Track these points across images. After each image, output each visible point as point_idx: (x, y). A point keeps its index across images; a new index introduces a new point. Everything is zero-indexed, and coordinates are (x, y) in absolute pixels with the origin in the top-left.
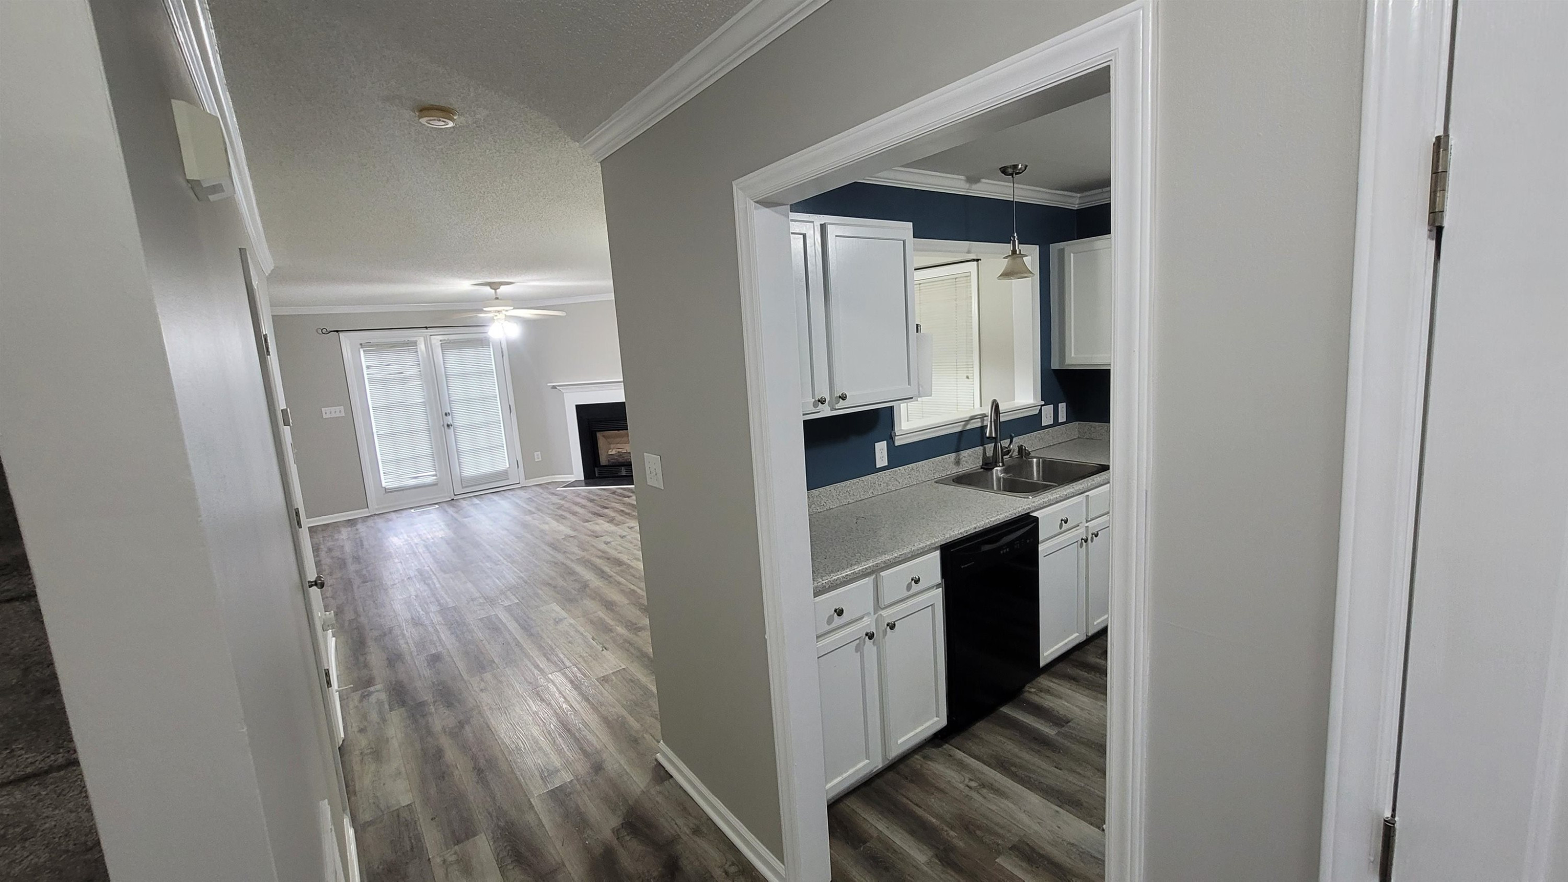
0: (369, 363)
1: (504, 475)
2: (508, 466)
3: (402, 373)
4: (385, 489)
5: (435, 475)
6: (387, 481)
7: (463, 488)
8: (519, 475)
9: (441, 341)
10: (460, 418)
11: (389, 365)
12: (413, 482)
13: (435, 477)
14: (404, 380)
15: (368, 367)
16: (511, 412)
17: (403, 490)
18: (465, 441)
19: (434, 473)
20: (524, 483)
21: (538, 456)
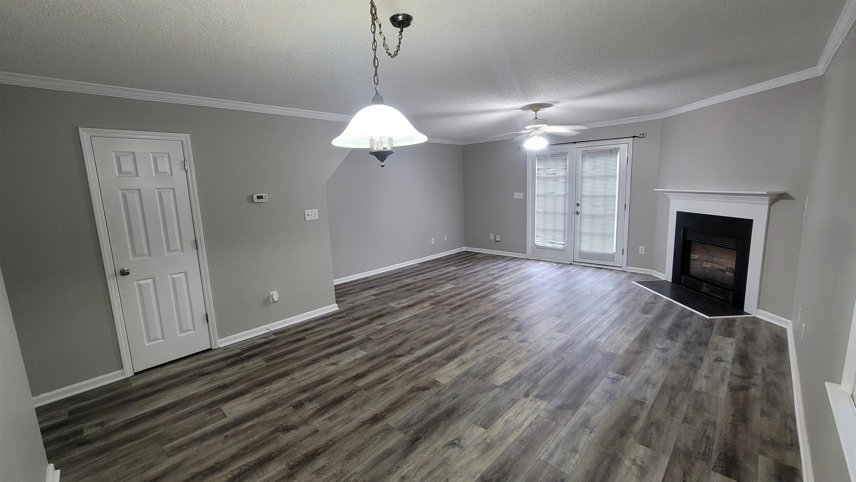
0: (539, 167)
1: (612, 257)
2: (615, 251)
3: (555, 174)
4: (537, 246)
5: (564, 245)
6: (537, 241)
7: (580, 258)
8: (621, 261)
9: (582, 152)
10: (586, 209)
11: (549, 168)
12: (550, 245)
13: (564, 246)
14: (556, 179)
15: (538, 170)
16: (625, 210)
17: (545, 249)
18: (586, 226)
19: (564, 243)
20: (624, 268)
21: (642, 250)
